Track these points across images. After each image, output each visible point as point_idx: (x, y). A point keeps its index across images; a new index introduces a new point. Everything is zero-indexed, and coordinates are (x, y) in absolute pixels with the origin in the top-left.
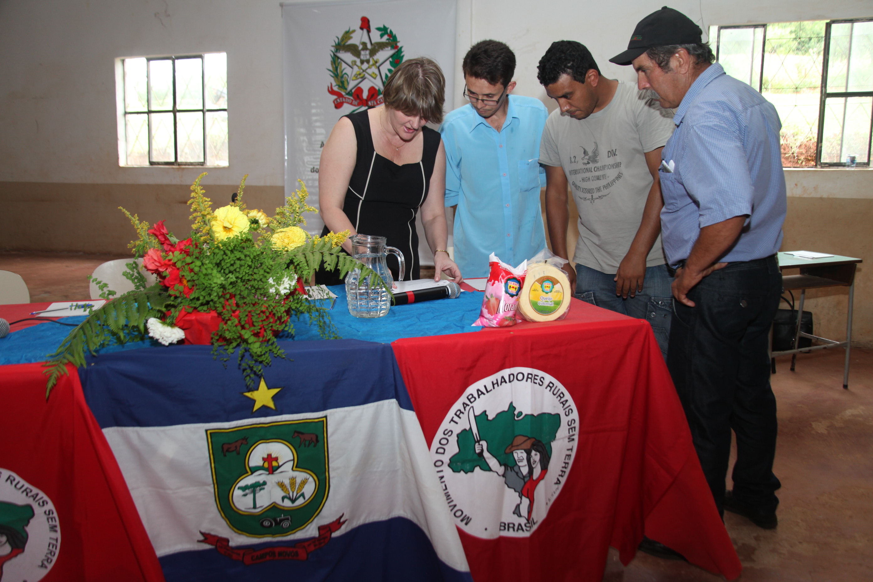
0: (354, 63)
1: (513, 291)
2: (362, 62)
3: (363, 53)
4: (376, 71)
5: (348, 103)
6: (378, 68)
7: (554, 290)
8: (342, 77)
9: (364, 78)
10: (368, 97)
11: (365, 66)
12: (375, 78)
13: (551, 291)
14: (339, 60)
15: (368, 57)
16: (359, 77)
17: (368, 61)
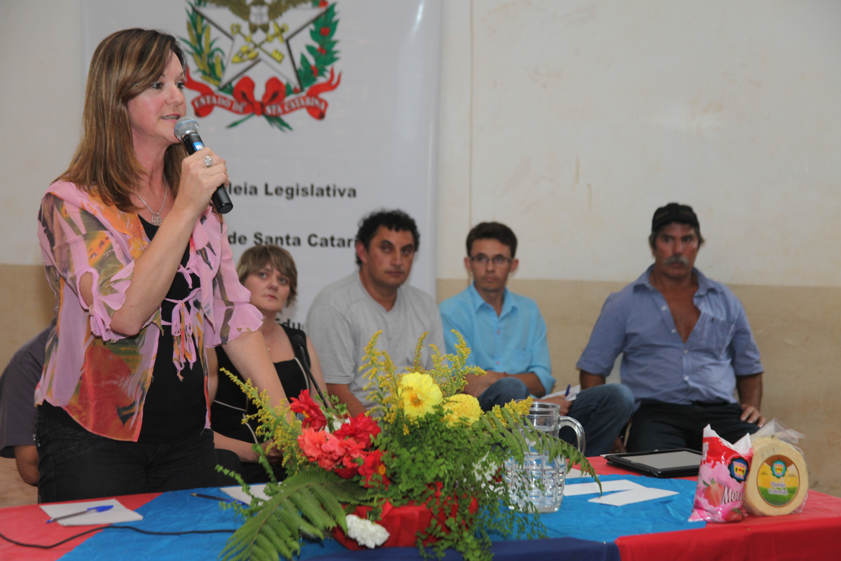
0: (237, 29)
1: (739, 474)
2: (253, 29)
3: (254, 10)
4: (283, 48)
5: (223, 106)
6: (287, 42)
7: (787, 473)
8: (211, 55)
9: (256, 60)
10: (265, 96)
11: (260, 36)
12: (280, 62)
13: (783, 475)
14: (205, 22)
15: (265, 19)
16: (246, 57)
17: (265, 28)
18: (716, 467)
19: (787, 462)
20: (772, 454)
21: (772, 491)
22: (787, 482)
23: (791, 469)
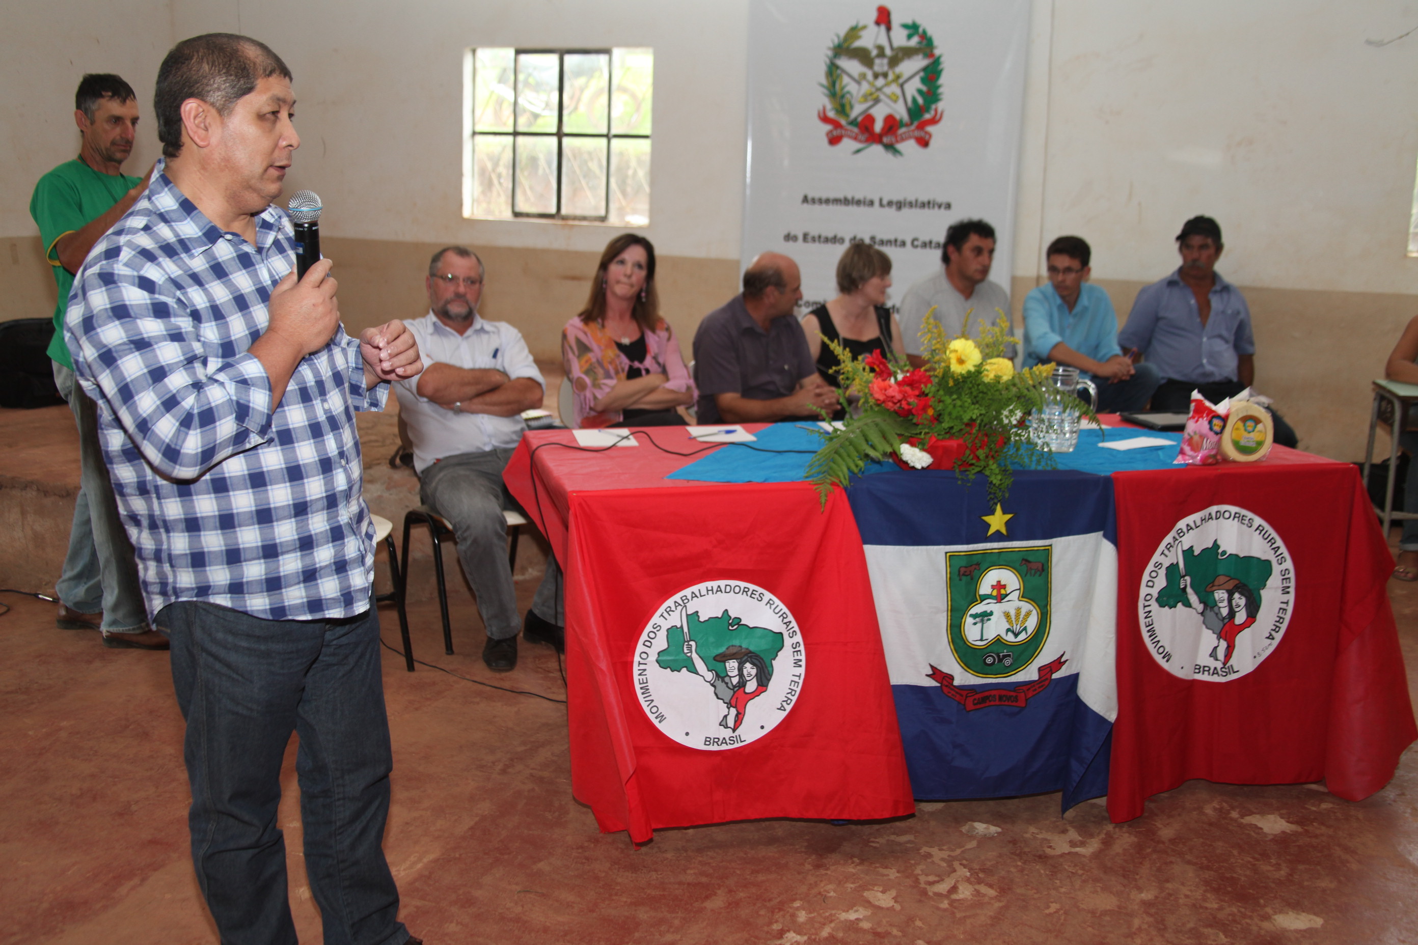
0: (863, 76)
1: (1217, 428)
2: (876, 76)
3: (877, 61)
4: (898, 91)
5: (850, 137)
6: (902, 86)
7: (1257, 429)
8: (843, 97)
9: (877, 101)
10: (883, 129)
11: (880, 82)
12: (895, 101)
13: (1253, 431)
14: (839, 72)
15: (885, 68)
16: (870, 98)
17: (885, 75)
18: (1199, 423)
19: (1257, 421)
20: (1245, 414)
21: (1243, 442)
22: (1255, 436)
23: (1260, 427)
